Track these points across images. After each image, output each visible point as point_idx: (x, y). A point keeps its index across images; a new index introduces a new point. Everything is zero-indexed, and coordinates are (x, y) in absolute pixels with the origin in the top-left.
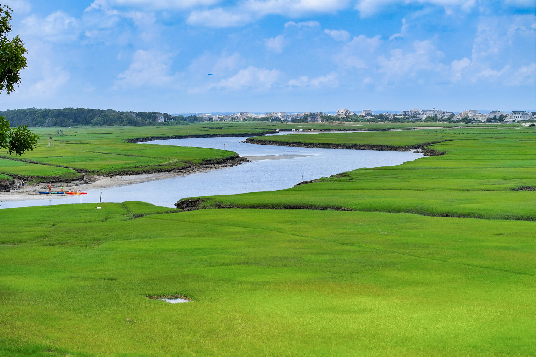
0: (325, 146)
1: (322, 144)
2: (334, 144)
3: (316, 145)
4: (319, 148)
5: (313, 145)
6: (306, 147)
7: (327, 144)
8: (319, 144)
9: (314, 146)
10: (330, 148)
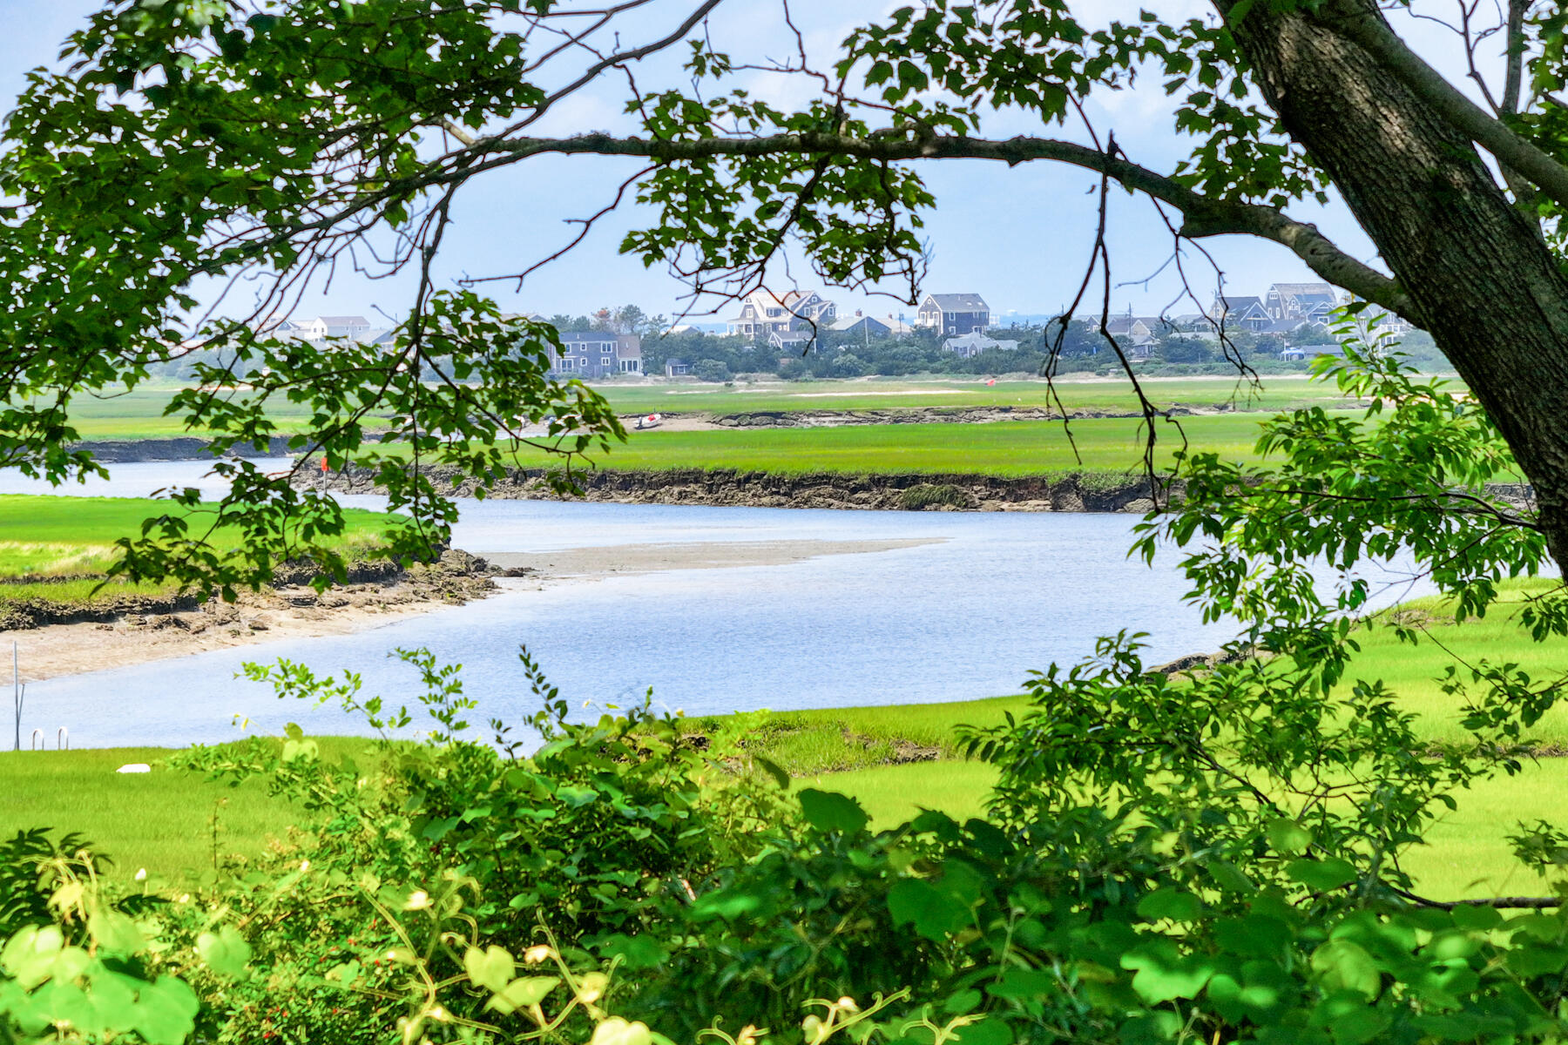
0: (923, 495)
1: (902, 482)
2: (994, 482)
3: (854, 491)
4: (880, 506)
5: (830, 489)
6: (780, 505)
7: (937, 479)
8: (878, 482)
9: (842, 498)
10: (968, 506)
